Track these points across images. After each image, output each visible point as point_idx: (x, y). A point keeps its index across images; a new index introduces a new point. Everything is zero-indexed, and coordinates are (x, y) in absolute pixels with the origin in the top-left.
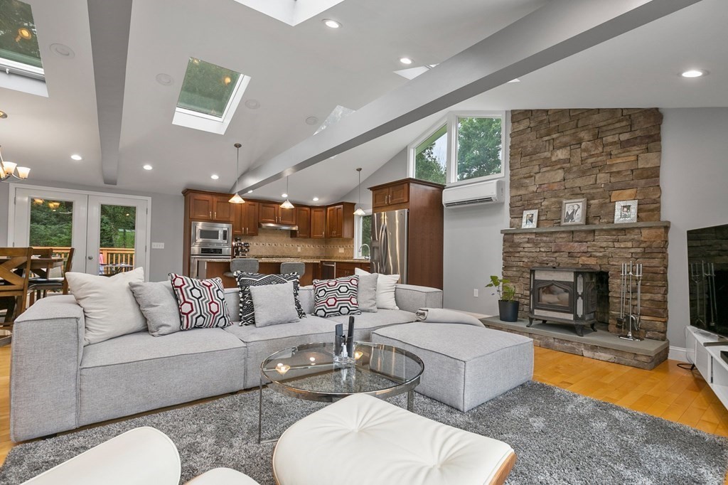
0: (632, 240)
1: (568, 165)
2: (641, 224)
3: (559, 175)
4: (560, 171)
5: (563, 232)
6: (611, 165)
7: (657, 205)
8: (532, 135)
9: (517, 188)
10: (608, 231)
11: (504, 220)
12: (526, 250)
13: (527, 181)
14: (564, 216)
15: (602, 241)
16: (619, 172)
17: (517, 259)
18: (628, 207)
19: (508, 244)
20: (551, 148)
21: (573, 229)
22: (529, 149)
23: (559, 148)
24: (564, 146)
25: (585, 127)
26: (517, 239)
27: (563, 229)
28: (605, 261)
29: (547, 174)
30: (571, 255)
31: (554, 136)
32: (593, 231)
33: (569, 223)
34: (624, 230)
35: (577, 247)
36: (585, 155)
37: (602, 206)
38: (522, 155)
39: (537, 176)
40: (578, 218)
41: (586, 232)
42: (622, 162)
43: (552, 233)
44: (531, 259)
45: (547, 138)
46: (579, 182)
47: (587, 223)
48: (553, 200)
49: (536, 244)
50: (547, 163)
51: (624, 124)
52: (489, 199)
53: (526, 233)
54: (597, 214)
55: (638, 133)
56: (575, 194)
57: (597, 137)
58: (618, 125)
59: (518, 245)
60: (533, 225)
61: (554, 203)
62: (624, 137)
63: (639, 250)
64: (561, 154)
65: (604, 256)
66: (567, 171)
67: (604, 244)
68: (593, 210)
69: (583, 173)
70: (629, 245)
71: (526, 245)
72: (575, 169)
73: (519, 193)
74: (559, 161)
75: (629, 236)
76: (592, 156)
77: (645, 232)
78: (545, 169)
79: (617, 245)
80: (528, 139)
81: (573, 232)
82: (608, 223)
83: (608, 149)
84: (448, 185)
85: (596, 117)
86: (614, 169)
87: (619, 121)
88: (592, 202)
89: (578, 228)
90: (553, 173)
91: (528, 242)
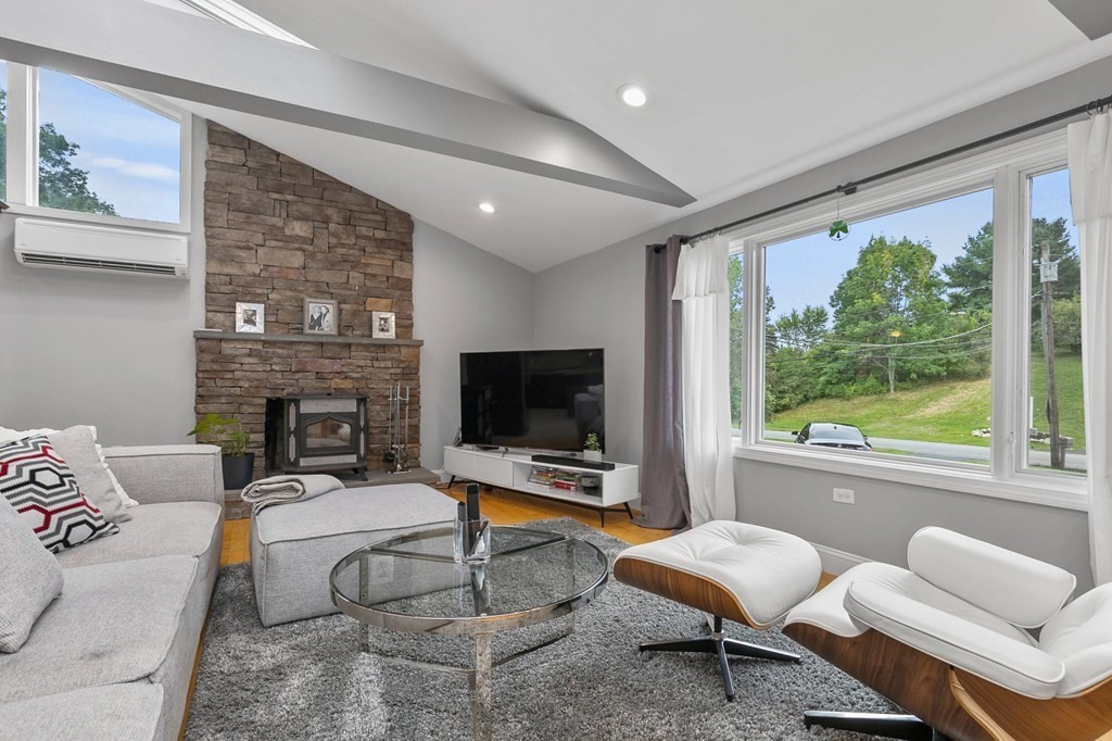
0: (392, 359)
1: (311, 248)
2: (400, 342)
3: (298, 259)
4: (299, 253)
5: (308, 343)
6: (366, 265)
7: (409, 322)
8: (251, 182)
9: (222, 261)
10: (366, 347)
11: (192, 313)
12: (246, 367)
13: (243, 254)
14: (308, 321)
15: (360, 358)
16: (374, 276)
17: (228, 383)
18: (386, 320)
19: (207, 357)
20: (284, 214)
21: (324, 340)
22: (245, 202)
23: (297, 219)
24: (304, 218)
25: (332, 203)
26: (227, 348)
27: (310, 339)
28: (363, 383)
29: (277, 252)
30: (320, 376)
31: (289, 198)
32: (349, 346)
33: (316, 331)
34: (383, 346)
35: (327, 365)
36: (334, 241)
37: (355, 313)
38: (232, 205)
39: (261, 250)
40: (329, 324)
41: (339, 345)
42: (378, 263)
43: (292, 343)
44: (256, 383)
45: (276, 196)
46: (325, 276)
47: (340, 334)
48: (289, 293)
49: (265, 359)
50: (275, 233)
51: (379, 218)
52: (170, 270)
53: (246, 341)
54: (354, 321)
55: (393, 236)
56: (322, 291)
57: (348, 222)
58: (372, 217)
59: (231, 359)
60: (259, 328)
61: (290, 299)
62: (380, 234)
63: (398, 371)
64: (299, 229)
65: (363, 378)
66: (310, 256)
67: (362, 363)
68: (345, 316)
69: (332, 265)
70: (389, 364)
71: (247, 360)
72: (320, 256)
73: (227, 270)
74: (296, 238)
75: (388, 355)
76: (343, 245)
77: (404, 351)
78: (274, 243)
79: (376, 364)
80: (243, 186)
81: (322, 344)
82: (363, 336)
83: (362, 242)
84: (13, 208)
85: (347, 196)
86: (369, 271)
87: (373, 213)
88: (343, 306)
89: (331, 340)
90: (287, 253)
91: (249, 355)
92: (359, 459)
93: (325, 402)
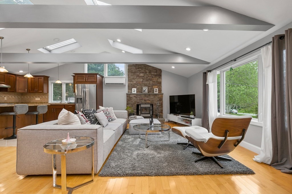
0: (158, 97)
1: (144, 78)
2: (159, 94)
3: (141, 80)
4: (142, 79)
5: (143, 95)
6: (153, 80)
7: (161, 90)
8: (134, 68)
9: (130, 82)
10: (153, 95)
11: (126, 90)
12: (134, 99)
13: (133, 80)
14: (143, 91)
15: (152, 97)
16: (154, 82)
17: (131, 102)
18: (156, 90)
19: (128, 97)
20: (139, 72)
21: (146, 94)
22: (133, 71)
23: (141, 73)
24: (143, 73)
25: (147, 69)
26: (131, 96)
27: (143, 94)
28: (152, 102)
29: (138, 79)
30: (145, 100)
31: (140, 69)
32: (150, 95)
33: (144, 92)
34: (156, 95)
35: (146, 98)
36: (147, 76)
37: (151, 89)
38: (131, 72)
39: (136, 79)
40: (146, 91)
41: (148, 95)
42: (155, 79)
43: (140, 95)
44: (135, 102)
45: (138, 69)
46: (146, 82)
47: (148, 93)
48: (140, 86)
49: (136, 98)
50: (138, 76)
51: (155, 71)
52: (123, 84)
53: (133, 95)
54: (151, 90)
55: (158, 74)
56: (145, 85)
57: (150, 72)
58: (154, 71)
59: (131, 98)
60: (136, 92)
61: (140, 87)
62: (155, 74)
63: (159, 99)
64: (142, 75)
65: (152, 101)
66: (143, 79)
67: (152, 98)
68: (149, 89)
69: (147, 80)
70: (157, 98)
71: (134, 98)
72: (145, 79)
73: (131, 83)
74: (141, 76)
75: (157, 96)
76: (149, 77)
77: (160, 95)
78: (138, 78)
79: (155, 98)
80: (133, 69)
81: (145, 95)
82: (152, 93)
83: (152, 76)
84: (105, 77)
85: (150, 67)
86: (153, 81)
87: (154, 70)
88: (149, 88)
89: (147, 94)
90: (140, 79)
91: (134, 97)
92: (151, 115)
93: (145, 105)
